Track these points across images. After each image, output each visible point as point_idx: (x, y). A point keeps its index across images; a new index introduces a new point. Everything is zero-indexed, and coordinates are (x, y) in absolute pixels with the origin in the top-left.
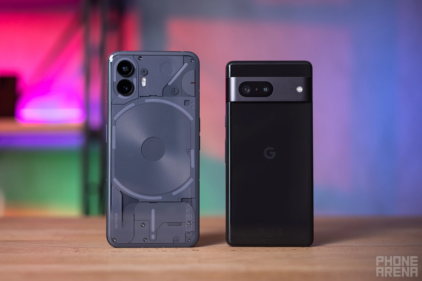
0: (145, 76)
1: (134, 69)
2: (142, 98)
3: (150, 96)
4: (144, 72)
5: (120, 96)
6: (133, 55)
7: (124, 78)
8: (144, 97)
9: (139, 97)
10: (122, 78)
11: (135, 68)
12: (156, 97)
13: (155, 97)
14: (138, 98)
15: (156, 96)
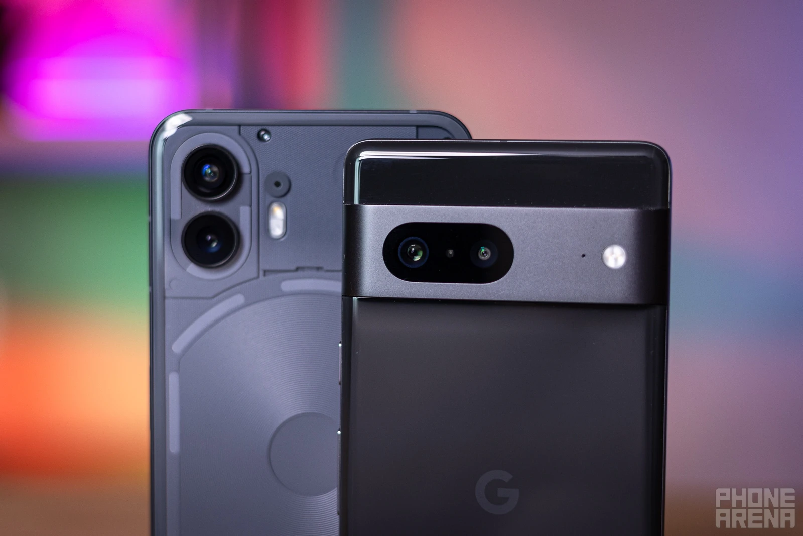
0: (280, 198)
1: (241, 175)
2: (271, 277)
3: (297, 269)
4: (277, 184)
5: (193, 269)
6: (240, 125)
7: (209, 208)
8: (280, 275)
9: (261, 273)
10: (200, 208)
11: (246, 169)
12: (321, 273)
13: (314, 273)
14: (258, 277)
15: (318, 269)
